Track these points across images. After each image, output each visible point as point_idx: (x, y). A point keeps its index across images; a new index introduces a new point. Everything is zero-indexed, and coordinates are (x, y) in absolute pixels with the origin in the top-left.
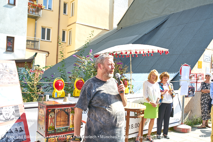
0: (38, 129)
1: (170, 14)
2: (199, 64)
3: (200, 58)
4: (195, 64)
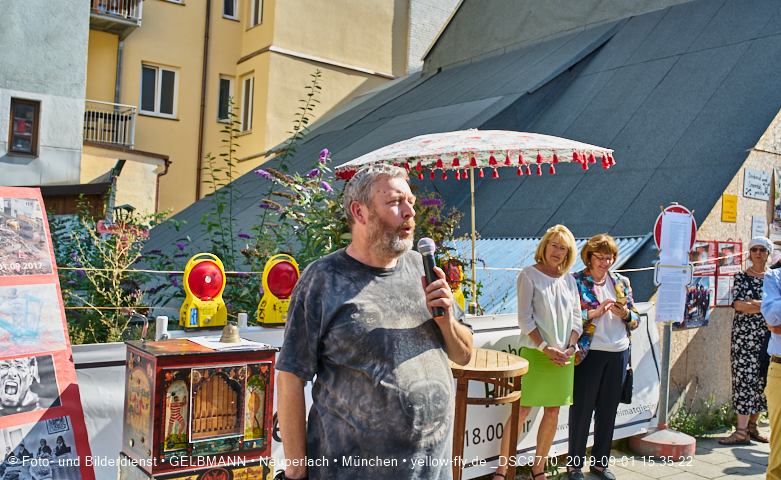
0: (125, 443)
1: (620, 18)
2: (727, 205)
3: (731, 184)
4: (711, 206)
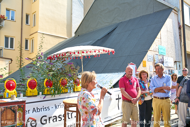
1: (119, 22)
2: (144, 63)
4: (140, 63)
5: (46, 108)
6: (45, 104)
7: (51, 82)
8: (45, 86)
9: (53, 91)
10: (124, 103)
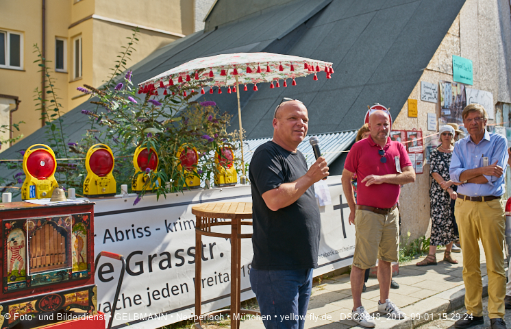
2: (411, 106)
3: (413, 92)
4: (401, 107)
5: (140, 230)
6: (139, 219)
7: (153, 157)
8: (137, 169)
9: (158, 182)
10: (363, 214)
